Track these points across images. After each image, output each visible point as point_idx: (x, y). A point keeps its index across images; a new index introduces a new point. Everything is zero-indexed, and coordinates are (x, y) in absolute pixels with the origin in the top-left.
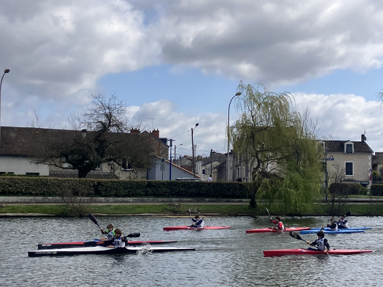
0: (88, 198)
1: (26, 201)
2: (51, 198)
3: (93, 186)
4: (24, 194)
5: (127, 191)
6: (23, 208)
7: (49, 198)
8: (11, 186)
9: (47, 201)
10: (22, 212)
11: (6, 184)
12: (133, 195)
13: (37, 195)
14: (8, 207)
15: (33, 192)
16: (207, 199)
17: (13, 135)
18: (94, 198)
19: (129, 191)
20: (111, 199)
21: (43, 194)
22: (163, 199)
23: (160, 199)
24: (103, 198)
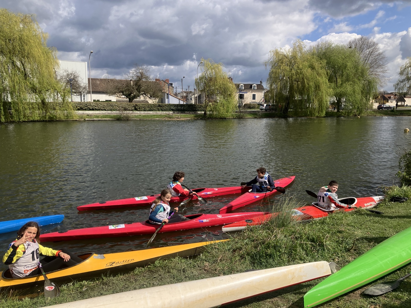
0: (131, 112)
1: (104, 113)
2: (115, 112)
3: (134, 106)
4: (102, 110)
5: (149, 108)
6: (101, 116)
7: (114, 112)
8: (96, 106)
9: (113, 113)
10: (101, 118)
11: (94, 106)
12: (152, 110)
13: (108, 110)
14: (94, 116)
15: (106, 109)
16: (186, 112)
17: (98, 82)
18: (134, 112)
19: (150, 109)
20: (142, 112)
21: (111, 110)
22: (166, 112)
23: (164, 112)
24: (138, 112)
